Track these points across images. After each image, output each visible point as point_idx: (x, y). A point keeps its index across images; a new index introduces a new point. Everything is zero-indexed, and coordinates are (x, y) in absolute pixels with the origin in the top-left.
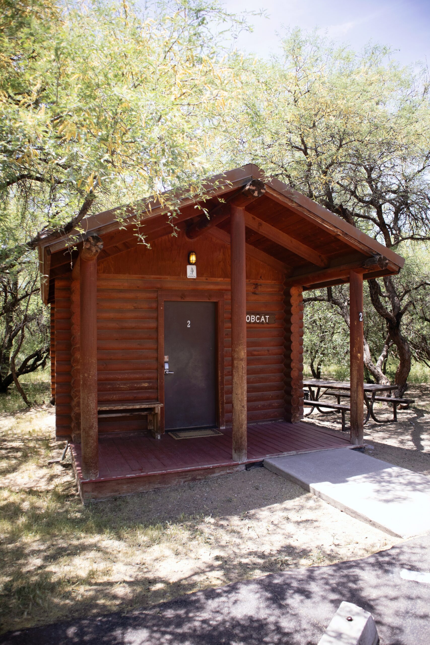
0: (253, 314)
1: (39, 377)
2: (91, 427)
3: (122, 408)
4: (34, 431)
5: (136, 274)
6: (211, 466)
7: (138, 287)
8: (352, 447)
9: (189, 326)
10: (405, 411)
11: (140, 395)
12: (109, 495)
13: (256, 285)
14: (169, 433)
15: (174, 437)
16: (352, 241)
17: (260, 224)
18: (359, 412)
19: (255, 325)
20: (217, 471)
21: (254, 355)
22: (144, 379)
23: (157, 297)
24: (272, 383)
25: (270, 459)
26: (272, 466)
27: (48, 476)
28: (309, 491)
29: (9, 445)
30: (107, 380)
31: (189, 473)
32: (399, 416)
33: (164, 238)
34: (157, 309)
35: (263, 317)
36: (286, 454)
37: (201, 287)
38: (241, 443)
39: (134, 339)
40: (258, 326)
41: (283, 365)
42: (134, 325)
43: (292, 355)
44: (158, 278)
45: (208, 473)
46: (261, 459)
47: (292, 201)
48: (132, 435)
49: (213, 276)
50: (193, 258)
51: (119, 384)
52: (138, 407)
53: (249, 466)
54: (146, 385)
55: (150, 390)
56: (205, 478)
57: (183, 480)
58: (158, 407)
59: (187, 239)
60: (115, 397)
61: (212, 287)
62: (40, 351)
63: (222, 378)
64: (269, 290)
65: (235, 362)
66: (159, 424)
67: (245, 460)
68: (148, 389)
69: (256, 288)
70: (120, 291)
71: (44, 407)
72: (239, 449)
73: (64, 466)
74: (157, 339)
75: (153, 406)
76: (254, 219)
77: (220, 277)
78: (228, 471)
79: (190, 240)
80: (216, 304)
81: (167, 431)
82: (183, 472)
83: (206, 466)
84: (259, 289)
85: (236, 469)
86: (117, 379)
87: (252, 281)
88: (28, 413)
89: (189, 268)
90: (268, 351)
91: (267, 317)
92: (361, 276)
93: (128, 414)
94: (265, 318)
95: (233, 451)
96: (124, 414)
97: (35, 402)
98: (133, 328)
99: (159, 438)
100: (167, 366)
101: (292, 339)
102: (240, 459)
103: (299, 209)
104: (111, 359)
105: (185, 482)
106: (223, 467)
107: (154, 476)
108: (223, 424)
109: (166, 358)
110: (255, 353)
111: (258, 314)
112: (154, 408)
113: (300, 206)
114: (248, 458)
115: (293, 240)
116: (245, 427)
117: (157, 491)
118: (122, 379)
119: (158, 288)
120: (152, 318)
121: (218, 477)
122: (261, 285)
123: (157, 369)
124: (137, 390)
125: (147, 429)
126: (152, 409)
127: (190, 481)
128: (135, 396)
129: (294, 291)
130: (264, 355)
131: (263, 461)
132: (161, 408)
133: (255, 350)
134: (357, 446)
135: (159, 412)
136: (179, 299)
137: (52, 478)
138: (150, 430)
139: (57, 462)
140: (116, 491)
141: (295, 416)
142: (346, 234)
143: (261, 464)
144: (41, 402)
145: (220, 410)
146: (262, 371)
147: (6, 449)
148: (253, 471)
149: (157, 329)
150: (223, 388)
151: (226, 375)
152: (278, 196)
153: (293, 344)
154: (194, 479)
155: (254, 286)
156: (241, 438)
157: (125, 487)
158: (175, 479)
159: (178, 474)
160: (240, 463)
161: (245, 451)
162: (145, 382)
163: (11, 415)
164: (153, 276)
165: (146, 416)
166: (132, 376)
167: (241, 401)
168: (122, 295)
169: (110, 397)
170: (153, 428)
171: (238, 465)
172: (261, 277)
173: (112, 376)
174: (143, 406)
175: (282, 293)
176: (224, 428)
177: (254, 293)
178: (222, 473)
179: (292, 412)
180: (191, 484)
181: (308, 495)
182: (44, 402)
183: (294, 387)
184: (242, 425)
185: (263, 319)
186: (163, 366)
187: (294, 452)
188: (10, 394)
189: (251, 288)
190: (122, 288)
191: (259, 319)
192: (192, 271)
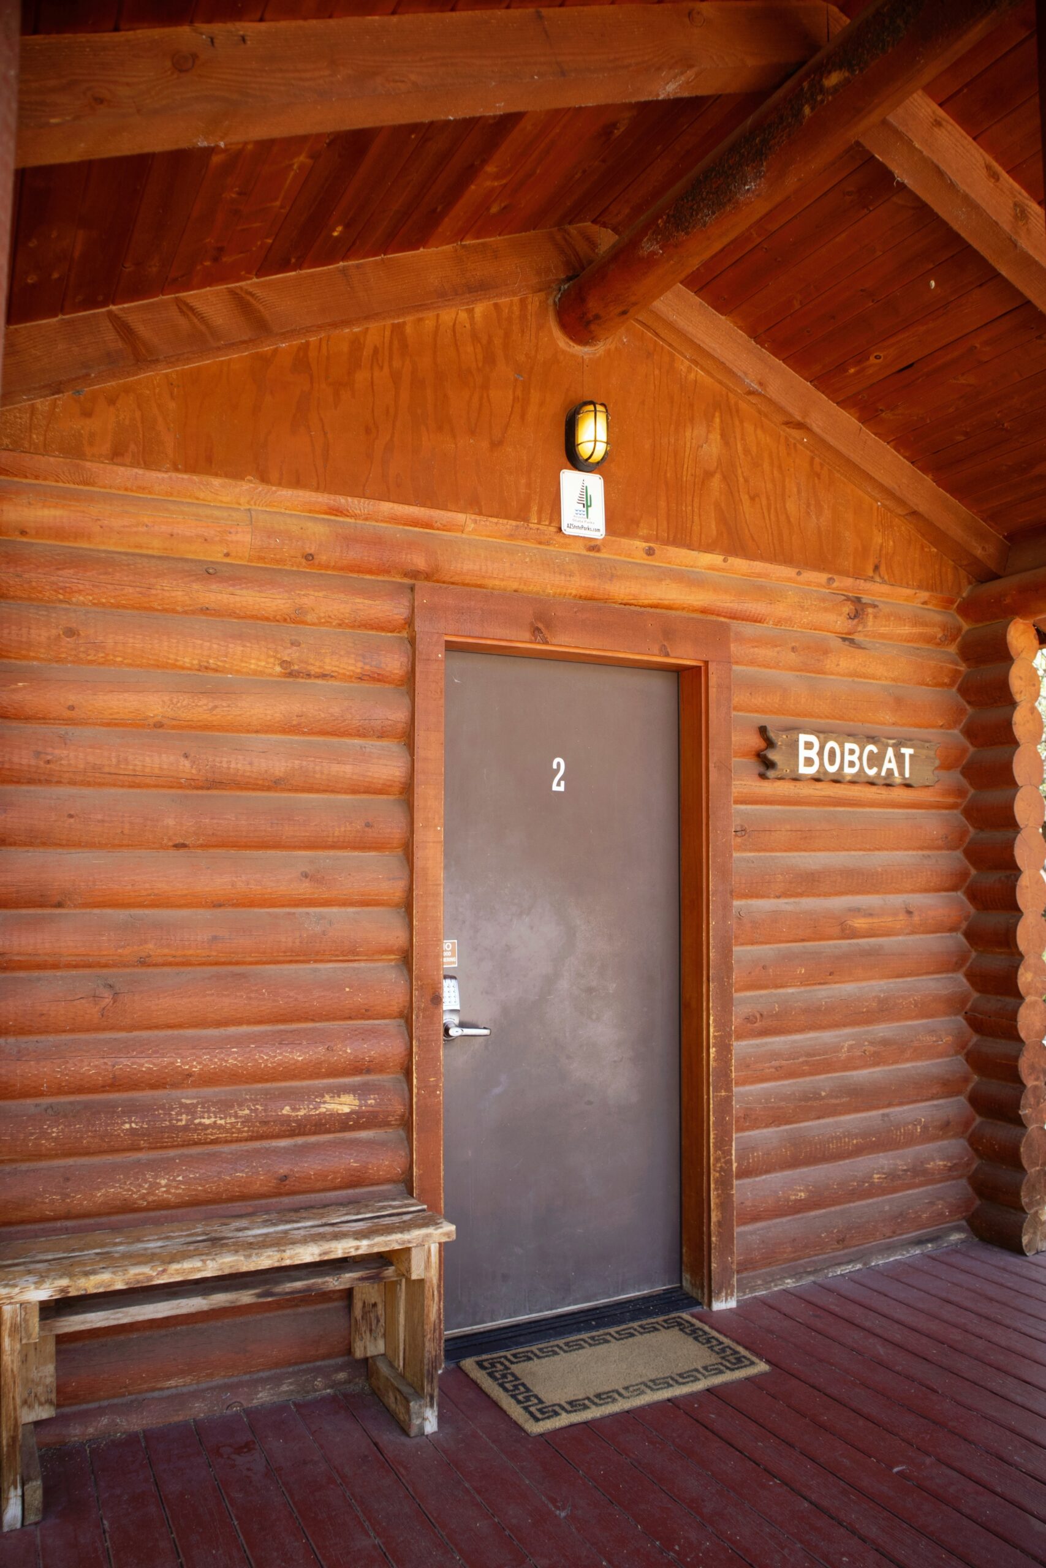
0: (851, 736)
5: (297, 482)
7: (309, 557)
9: (558, 787)
11: (311, 1166)
13: (859, 609)
15: (513, 1407)
19: (856, 792)
21: (854, 934)
22: (334, 1072)
23: (410, 622)
30: (115, 1084)
33: (447, 316)
34: (408, 683)
35: (890, 752)
37: (624, 588)
39: (277, 845)
40: (871, 793)
41: (960, 977)
42: (279, 766)
43: (1020, 933)
44: (415, 523)
49: (681, 537)
50: (591, 438)
51: (190, 1110)
52: (308, 1254)
54: (345, 1105)
55: (363, 1134)
58: (427, 1248)
59: (562, 342)
60: (165, 1185)
61: (673, 593)
63: (725, 1049)
64: (907, 630)
66: (431, 1345)
68: (358, 1127)
69: (856, 615)
70: (210, 573)
74: (408, 851)
75: (393, 1241)
77: (708, 549)
79: (578, 350)
80: (694, 678)
84: (870, 621)
86: (181, 1080)
87: (839, 585)
90: (909, 913)
91: (907, 752)
93: (246, 1297)
94: (900, 758)
96: (220, 1299)
98: (275, 784)
99: (430, 1425)
100: (451, 995)
101: (1020, 856)
104: (143, 963)
108: (726, 1287)
109: (450, 955)
110: (860, 923)
111: (872, 739)
112: (405, 1253)
118: (209, 1079)
119: (415, 574)
120: (382, 735)
122: (874, 607)
123: (406, 1015)
124: (292, 1134)
125: (349, 1351)
126: (392, 1261)
128: (283, 1170)
129: (1021, 637)
130: (888, 933)
133: (856, 911)
135: (434, 1274)
136: (522, 640)
141: (1036, 1221)
145: (715, 1216)
146: (884, 1010)
149: (407, 792)
150: (728, 1100)
151: (739, 1037)
153: (1023, 880)
155: (850, 608)
162: (337, 1091)
164: (387, 507)
166: (270, 1057)
168: (216, 595)
169: (134, 1190)
170: (380, 1347)
172: (876, 568)
173: (146, 1065)
174: (340, 1248)
176: (732, 1304)
177: (851, 641)
179: (1024, 1200)
185: (890, 764)
186: (435, 999)
189: (838, 621)
190: (216, 554)
191: (876, 760)
192: (586, 503)
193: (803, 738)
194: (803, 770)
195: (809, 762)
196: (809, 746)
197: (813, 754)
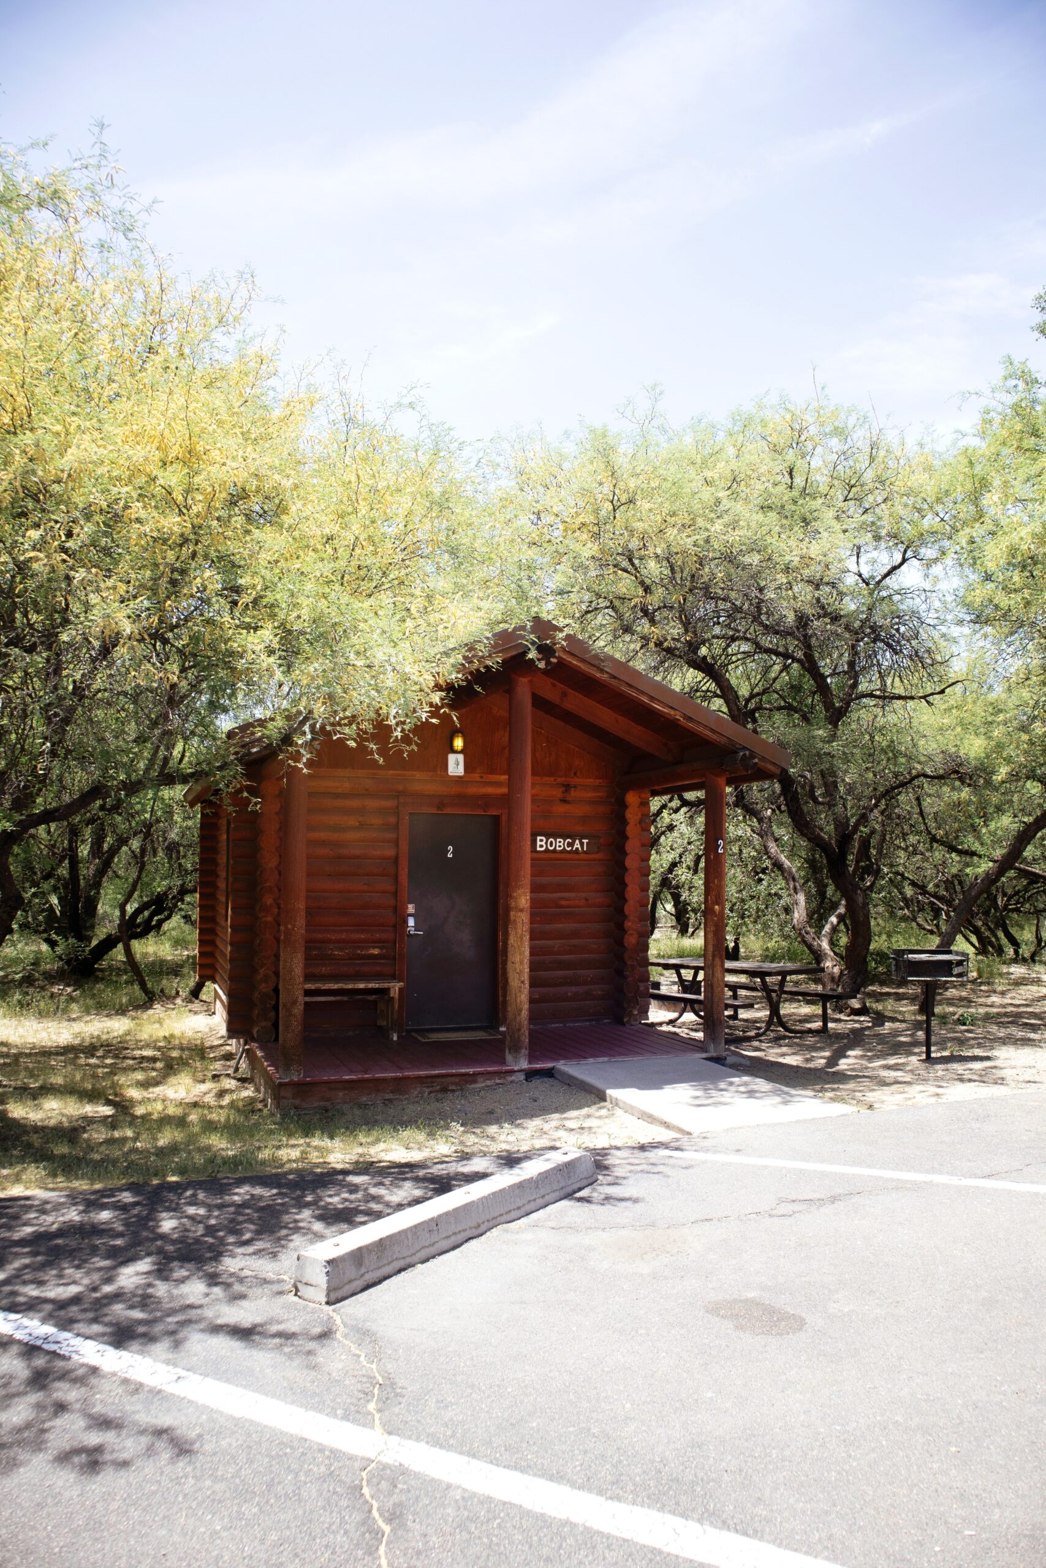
0: (560, 837)
1: (151, 949)
2: (294, 1002)
3: (336, 986)
4: (172, 1036)
6: (471, 1070)
8: (704, 1055)
9: (450, 855)
10: (856, 1018)
11: (366, 968)
12: (316, 1104)
13: (567, 787)
14: (413, 1034)
15: (420, 1038)
16: (701, 729)
17: (564, 694)
18: (716, 999)
19: (563, 856)
20: (480, 1079)
21: (561, 907)
22: (373, 942)
23: (397, 807)
24: (592, 956)
25: (564, 1066)
26: (564, 1074)
27: (214, 1091)
28: (605, 1100)
29: (137, 1053)
31: (438, 1080)
32: (830, 1025)
34: (396, 827)
35: (577, 842)
36: (591, 1060)
37: (473, 790)
38: (519, 1037)
39: (357, 875)
40: (571, 856)
41: (612, 924)
43: (626, 908)
44: (400, 775)
45: (467, 1082)
46: (550, 1065)
47: (602, 671)
48: (350, 1033)
49: (491, 771)
50: (459, 743)
51: (332, 950)
52: (362, 986)
53: (530, 1075)
54: (376, 952)
55: (382, 961)
56: (462, 1090)
57: (427, 1090)
58: (395, 988)
60: (324, 970)
61: (490, 790)
62: (165, 894)
63: (505, 944)
64: (590, 795)
65: (512, 913)
66: (395, 1016)
67: (524, 1065)
68: (380, 959)
69: (566, 791)
70: (337, 796)
71: (179, 1001)
72: (516, 1048)
73: (239, 1080)
74: (396, 876)
75: (386, 985)
76: (554, 685)
78: (498, 1081)
80: (497, 819)
81: (408, 1031)
82: (428, 1077)
83: (463, 1071)
84: (573, 793)
85: (510, 1079)
86: (330, 941)
87: (559, 780)
88: (151, 1012)
89: (452, 758)
90: (586, 900)
91: (585, 841)
92: (722, 781)
94: (582, 844)
95: (507, 1051)
96: (338, 998)
97: (162, 991)
99: (395, 1038)
100: (411, 922)
101: (628, 879)
102: (516, 1061)
103: (613, 682)
105: (430, 1093)
106: (489, 1073)
107: (384, 1080)
108: (504, 1023)
109: (411, 909)
110: (563, 903)
111: (569, 837)
112: (388, 989)
113: (614, 677)
114: (530, 1063)
115: (620, 718)
116: (525, 1013)
117: (387, 1102)
118: (337, 941)
119: (400, 792)
120: (389, 841)
121: (482, 1089)
122: (575, 787)
123: (395, 926)
124: (361, 959)
125: (376, 1024)
126: (385, 991)
127: (437, 1091)
128: (358, 968)
129: (632, 798)
130: (579, 907)
131: (553, 1068)
132: (400, 989)
133: (563, 899)
134: (713, 1054)
135: (397, 996)
136: (435, 811)
137: (221, 1094)
138: (381, 1027)
139: (228, 1075)
140: (328, 1100)
141: (631, 1014)
142: (690, 719)
143: (550, 1073)
144: (174, 992)
145: (501, 999)
146: (574, 934)
147: (135, 1059)
148: (536, 1082)
149: (396, 859)
152: (579, 664)
153: (629, 889)
154: (445, 1090)
155: (563, 789)
156: (519, 1030)
157: (341, 1094)
158: (415, 1088)
159: (419, 1078)
160: (516, 1068)
161: (525, 1052)
162: (374, 948)
163: (117, 1014)
164: (391, 772)
165: (375, 1002)
166: (354, 936)
167: (521, 973)
168: (340, 803)
170: (385, 1021)
171: (512, 1072)
172: (575, 774)
173: (322, 936)
174: (371, 985)
175: (613, 800)
177: (564, 801)
178: (489, 1083)
179: (625, 1005)
180: (440, 1096)
181: (602, 1104)
182: (178, 993)
183: (629, 963)
184: (521, 1010)
185: (577, 845)
186: (406, 922)
187: (606, 1059)
188: (103, 979)
189: (558, 793)
190: (340, 791)
191: (570, 845)
192: (458, 764)
193: (539, 838)
194: (539, 849)
195: (541, 846)
196: (541, 840)
197: (543, 843)
